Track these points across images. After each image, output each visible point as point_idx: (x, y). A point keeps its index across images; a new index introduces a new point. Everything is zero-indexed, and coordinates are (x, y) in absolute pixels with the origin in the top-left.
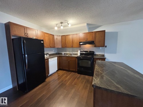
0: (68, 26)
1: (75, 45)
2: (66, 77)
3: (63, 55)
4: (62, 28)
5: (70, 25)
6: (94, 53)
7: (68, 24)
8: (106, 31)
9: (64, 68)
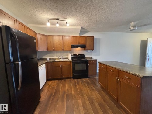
0: (66, 25)
1: (66, 48)
2: (64, 86)
3: (49, 61)
4: (58, 25)
5: (68, 25)
6: (84, 56)
7: (67, 23)
8: (95, 37)
9: (54, 77)
